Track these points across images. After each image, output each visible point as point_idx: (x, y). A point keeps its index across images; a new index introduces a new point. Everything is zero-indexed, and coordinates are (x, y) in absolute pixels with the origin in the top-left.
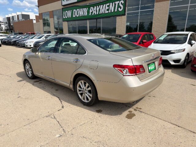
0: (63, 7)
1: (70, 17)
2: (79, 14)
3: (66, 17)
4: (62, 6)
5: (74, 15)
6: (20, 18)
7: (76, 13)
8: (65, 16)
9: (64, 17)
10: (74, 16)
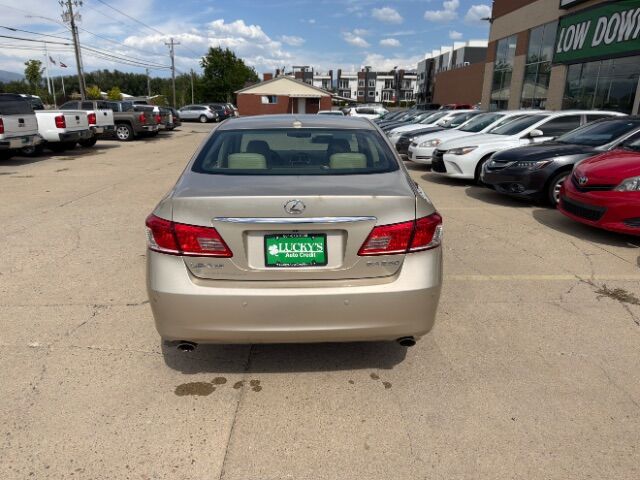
0: (562, 13)
1: (580, 47)
2: (614, 36)
3: (566, 49)
4: (561, 7)
5: (598, 39)
6: (460, 60)
7: (606, 31)
8: (562, 46)
9: (559, 50)
10: (595, 43)
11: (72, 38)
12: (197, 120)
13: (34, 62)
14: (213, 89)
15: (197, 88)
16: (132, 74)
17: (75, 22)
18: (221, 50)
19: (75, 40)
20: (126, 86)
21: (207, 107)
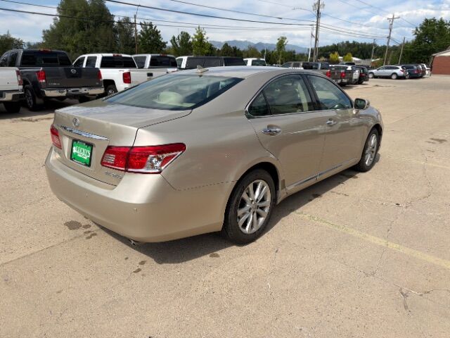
11: (316, 20)
12: (389, 77)
13: (283, 38)
14: (419, 53)
15: (406, 53)
16: (365, 44)
17: (320, 10)
18: (435, 20)
19: (318, 22)
20: (359, 52)
21: (400, 67)
